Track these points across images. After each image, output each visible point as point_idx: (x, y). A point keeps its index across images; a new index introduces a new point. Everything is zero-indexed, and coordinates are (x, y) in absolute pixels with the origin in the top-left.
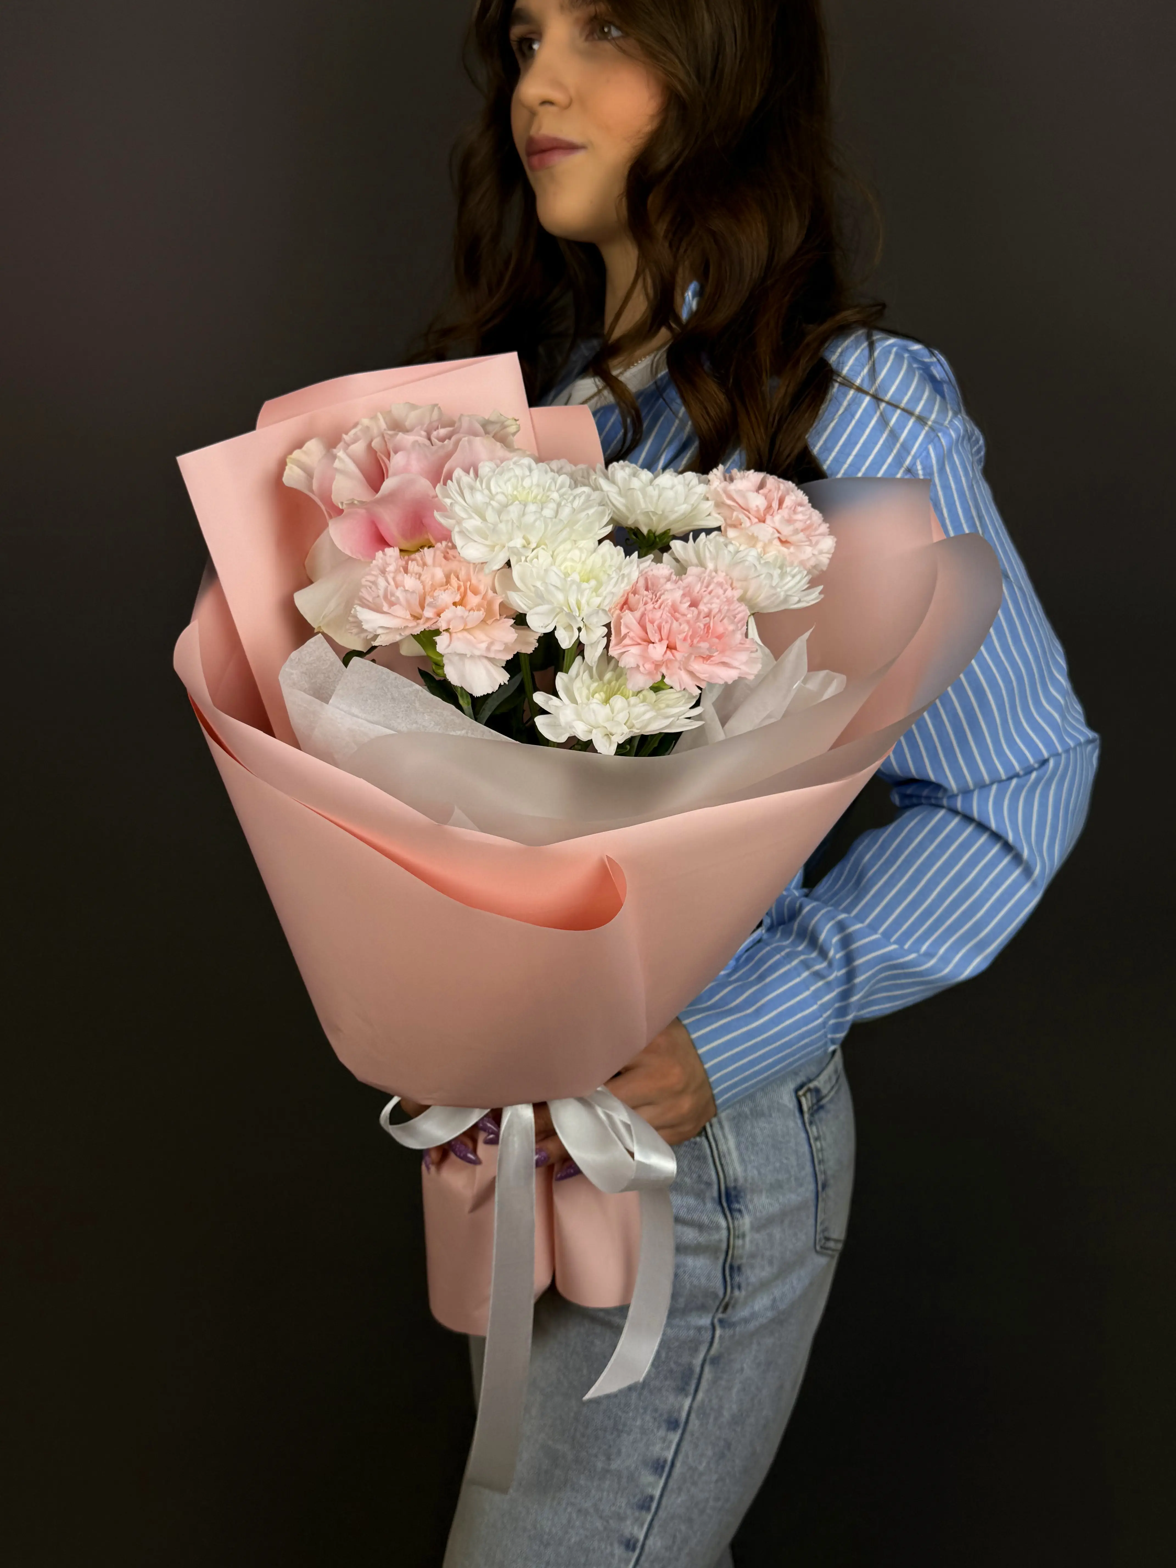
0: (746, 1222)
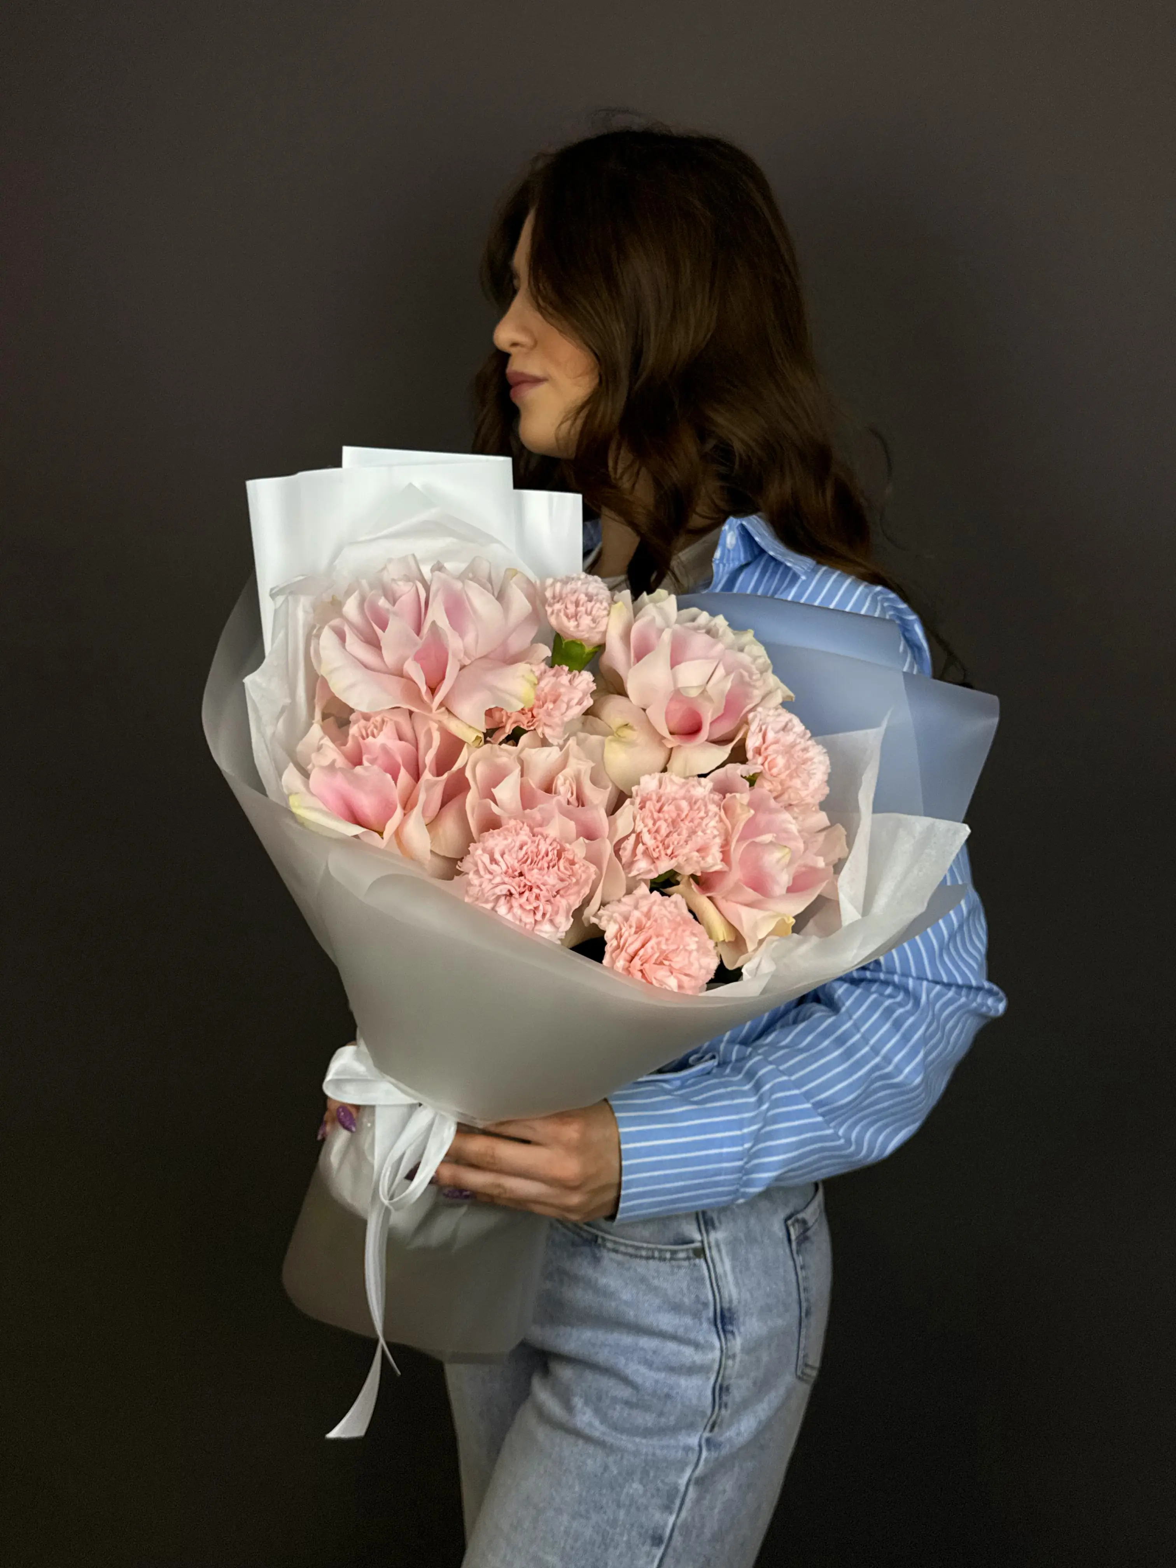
0: (737, 1344)
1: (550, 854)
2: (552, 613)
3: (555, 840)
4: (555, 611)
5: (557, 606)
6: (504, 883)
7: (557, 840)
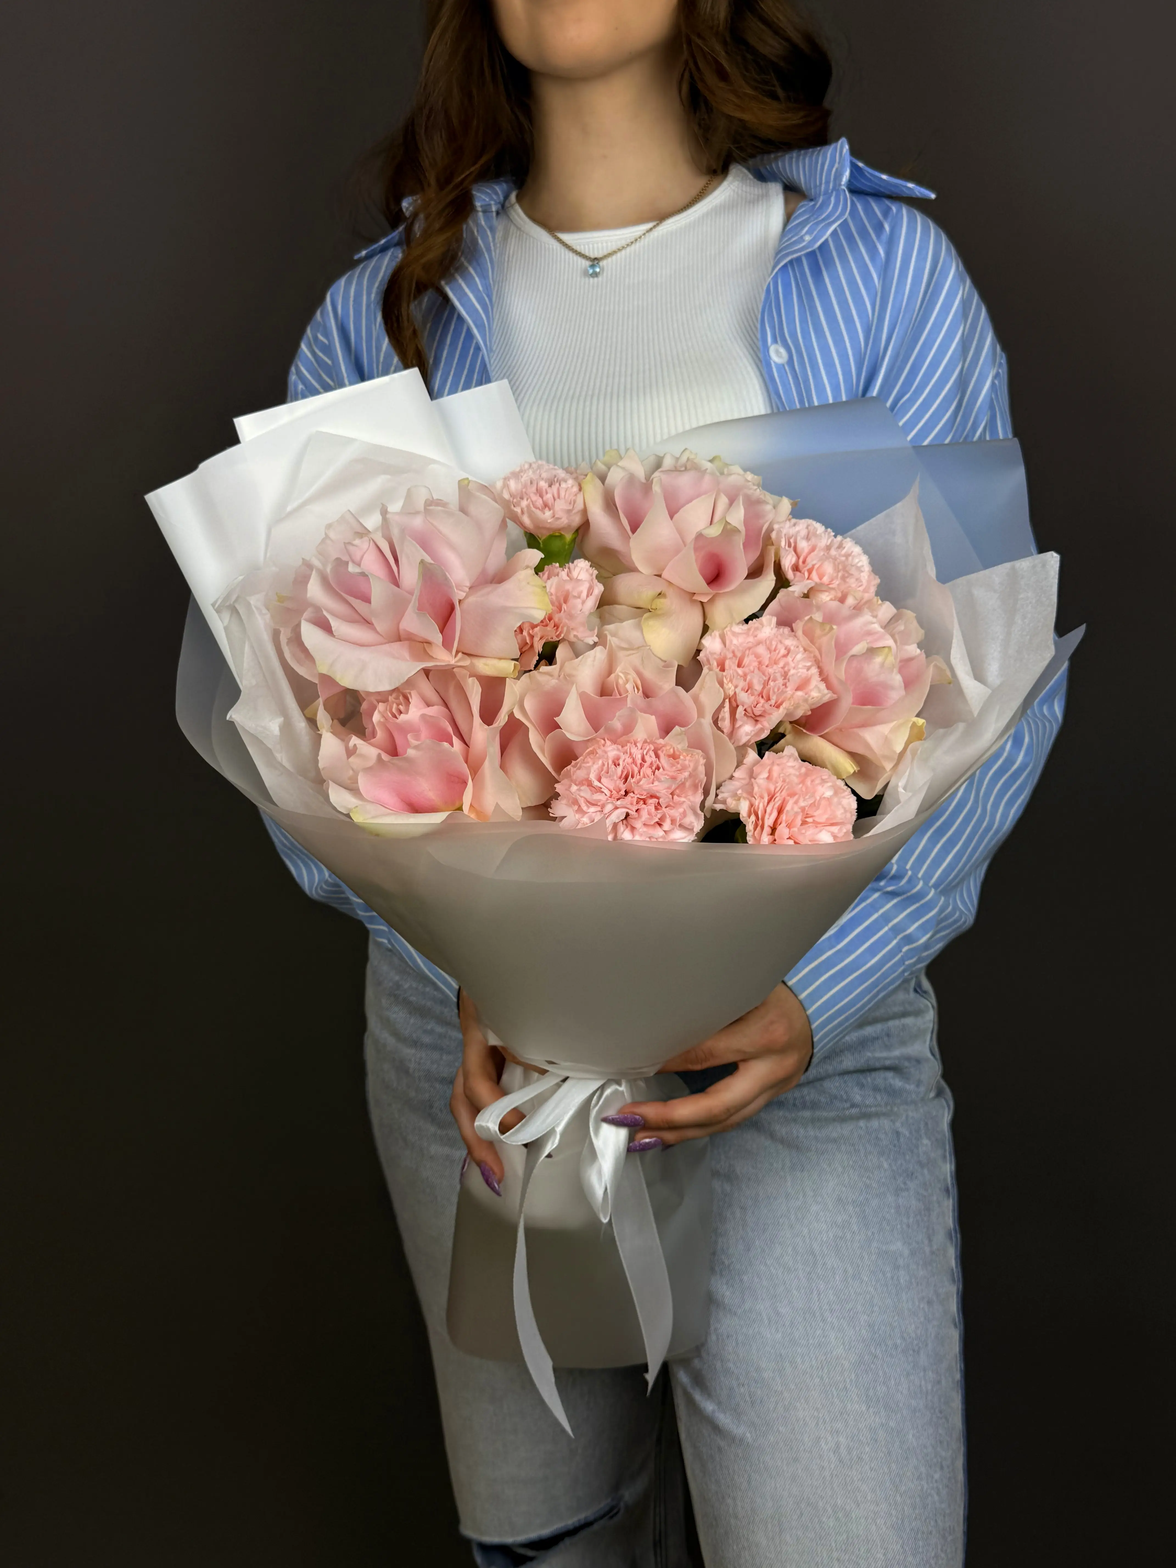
1: (647, 758)
2: (523, 512)
3: (645, 742)
4: (525, 509)
5: (524, 503)
6: (616, 808)
7: (648, 741)
